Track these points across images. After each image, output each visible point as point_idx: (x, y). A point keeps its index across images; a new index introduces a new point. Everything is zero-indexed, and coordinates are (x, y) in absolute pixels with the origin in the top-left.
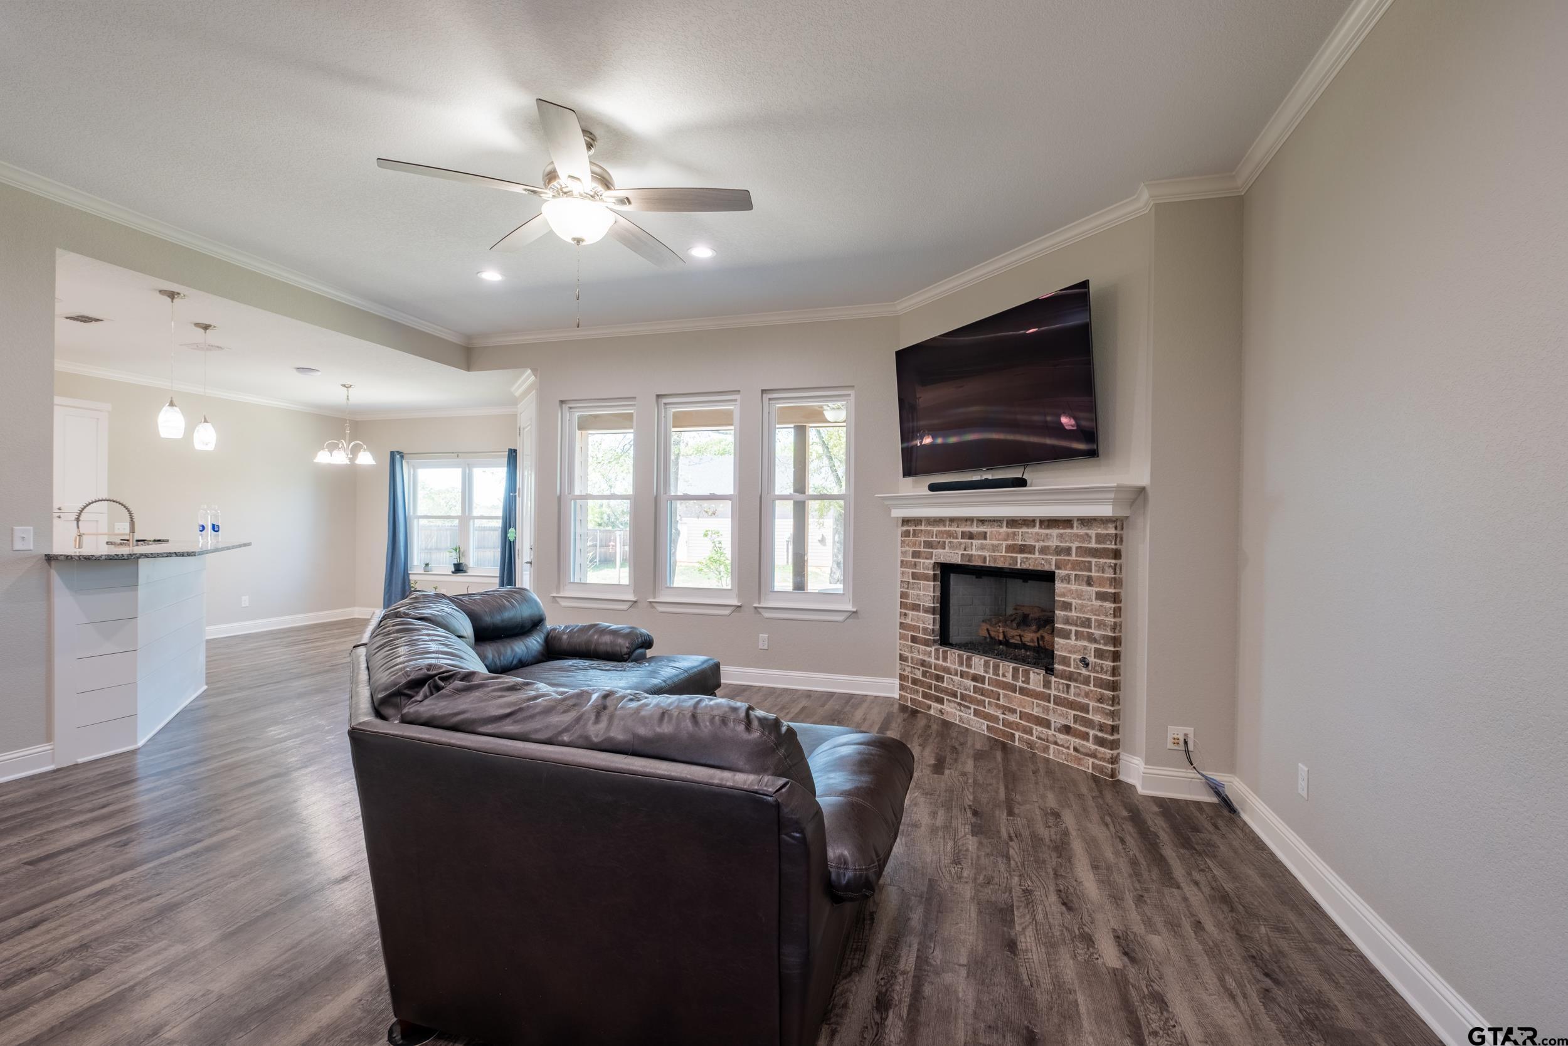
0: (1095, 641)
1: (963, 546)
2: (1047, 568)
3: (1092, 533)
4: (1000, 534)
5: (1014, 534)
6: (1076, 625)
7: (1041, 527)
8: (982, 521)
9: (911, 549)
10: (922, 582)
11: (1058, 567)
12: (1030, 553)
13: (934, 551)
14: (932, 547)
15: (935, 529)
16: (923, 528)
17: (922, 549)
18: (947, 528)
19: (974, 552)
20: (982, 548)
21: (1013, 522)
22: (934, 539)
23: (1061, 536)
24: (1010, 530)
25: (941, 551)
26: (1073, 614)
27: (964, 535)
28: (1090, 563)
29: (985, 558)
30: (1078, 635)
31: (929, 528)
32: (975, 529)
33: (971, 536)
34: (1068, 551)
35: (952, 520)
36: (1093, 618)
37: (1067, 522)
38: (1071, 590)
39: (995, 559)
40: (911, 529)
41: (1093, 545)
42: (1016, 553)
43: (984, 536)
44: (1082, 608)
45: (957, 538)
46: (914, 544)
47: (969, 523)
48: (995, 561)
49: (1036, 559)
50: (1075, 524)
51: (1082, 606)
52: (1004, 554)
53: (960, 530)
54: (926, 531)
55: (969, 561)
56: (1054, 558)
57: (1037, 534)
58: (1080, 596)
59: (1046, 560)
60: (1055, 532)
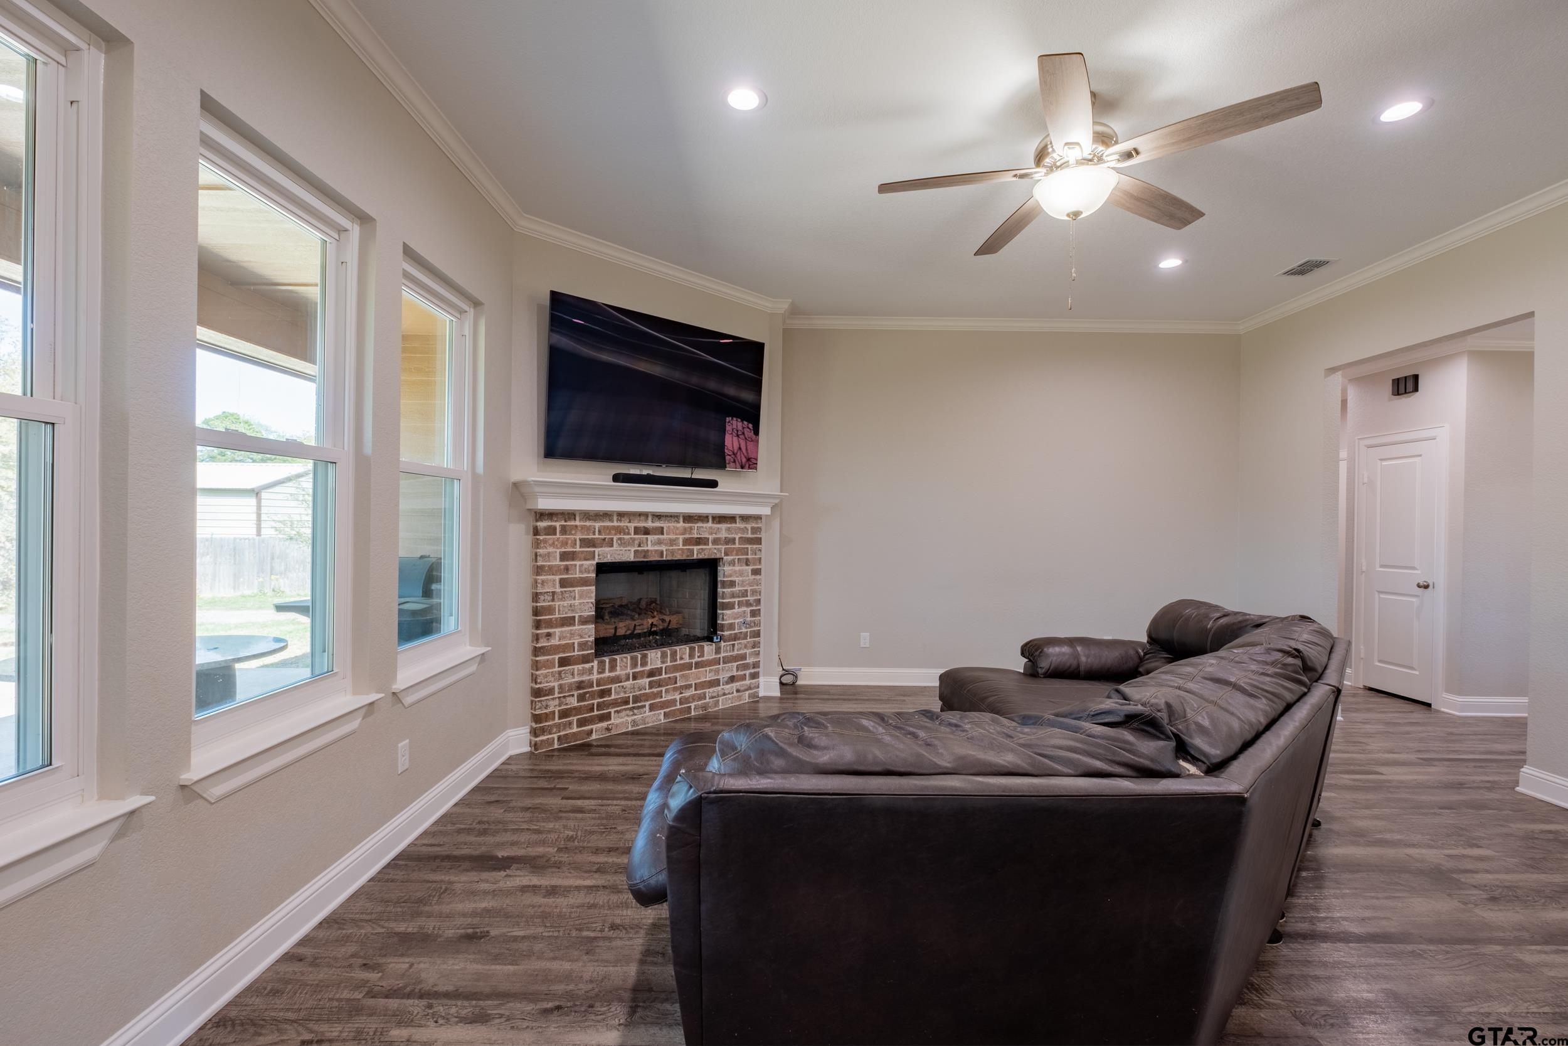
0: (751, 605)
1: (637, 542)
2: (718, 556)
3: (749, 526)
4: (677, 528)
5: (691, 528)
6: (739, 597)
7: (713, 523)
8: (658, 516)
9: (558, 551)
10: (577, 589)
11: (726, 554)
12: (705, 544)
13: (597, 550)
14: (594, 546)
15: (597, 525)
16: (577, 523)
17: (578, 549)
18: (615, 524)
19: (650, 548)
20: (659, 542)
21: (689, 518)
22: (597, 536)
23: (728, 529)
24: (687, 525)
25: (607, 549)
26: (737, 589)
27: (637, 531)
28: (747, 548)
29: (662, 552)
30: (740, 604)
31: (588, 523)
32: (649, 524)
33: (647, 532)
34: (733, 541)
35: (621, 515)
36: (749, 589)
37: (731, 519)
38: (735, 571)
39: (672, 552)
40: (558, 524)
41: (750, 535)
42: (694, 545)
43: (661, 531)
44: (742, 584)
45: (629, 534)
46: (565, 544)
47: (642, 518)
48: (673, 555)
49: (710, 549)
50: (737, 521)
51: (743, 581)
52: (681, 547)
53: (632, 526)
54: (583, 527)
55: (644, 557)
56: (723, 547)
57: (711, 528)
58: (741, 573)
59: (718, 549)
60: (724, 526)
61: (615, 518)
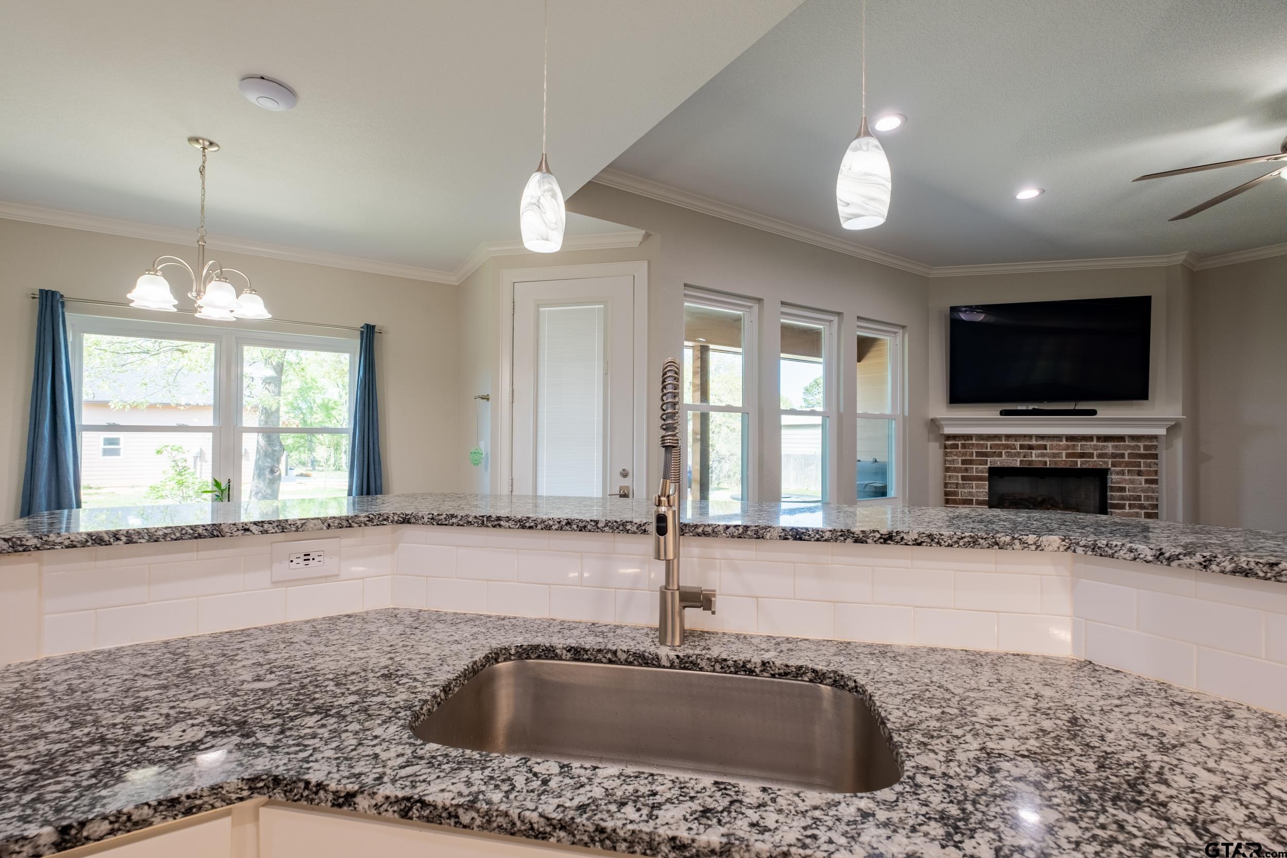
0: (1145, 508)
1: (1022, 455)
2: (1104, 467)
3: (1141, 444)
4: (1060, 446)
5: (1074, 446)
6: (1130, 500)
7: (1098, 441)
8: (1042, 437)
9: (960, 459)
10: (974, 483)
11: (1113, 465)
12: (1089, 458)
13: (989, 459)
14: (987, 456)
15: (989, 443)
16: (974, 442)
17: (974, 458)
18: (1004, 442)
19: (1034, 458)
20: (1043, 455)
21: (1071, 438)
22: (989, 450)
23: (1116, 447)
24: (1069, 443)
25: (997, 459)
26: (1126, 493)
27: (1022, 447)
28: (1140, 462)
29: (1046, 462)
30: (1131, 506)
31: (982, 442)
32: (1034, 442)
33: (1031, 447)
34: (1122, 456)
35: (1008, 437)
36: (1143, 495)
37: (1121, 438)
38: (1124, 479)
39: (1056, 462)
40: (959, 443)
41: (1142, 451)
42: (1077, 458)
43: (1045, 447)
44: (1134, 490)
45: (1015, 449)
46: (965, 454)
47: (1027, 438)
48: (1056, 465)
49: (1095, 461)
50: (1127, 440)
51: (1134, 488)
52: (1064, 459)
53: (1018, 444)
54: (977, 444)
55: (1029, 465)
56: (1110, 460)
57: (1096, 445)
58: (1132, 482)
59: (1104, 462)
60: (1110, 444)
61: (1003, 439)
